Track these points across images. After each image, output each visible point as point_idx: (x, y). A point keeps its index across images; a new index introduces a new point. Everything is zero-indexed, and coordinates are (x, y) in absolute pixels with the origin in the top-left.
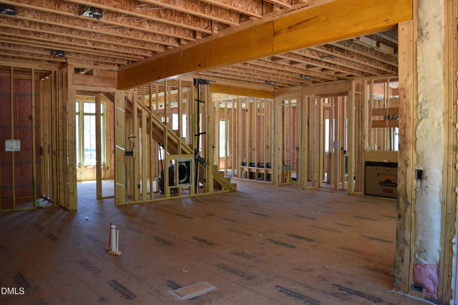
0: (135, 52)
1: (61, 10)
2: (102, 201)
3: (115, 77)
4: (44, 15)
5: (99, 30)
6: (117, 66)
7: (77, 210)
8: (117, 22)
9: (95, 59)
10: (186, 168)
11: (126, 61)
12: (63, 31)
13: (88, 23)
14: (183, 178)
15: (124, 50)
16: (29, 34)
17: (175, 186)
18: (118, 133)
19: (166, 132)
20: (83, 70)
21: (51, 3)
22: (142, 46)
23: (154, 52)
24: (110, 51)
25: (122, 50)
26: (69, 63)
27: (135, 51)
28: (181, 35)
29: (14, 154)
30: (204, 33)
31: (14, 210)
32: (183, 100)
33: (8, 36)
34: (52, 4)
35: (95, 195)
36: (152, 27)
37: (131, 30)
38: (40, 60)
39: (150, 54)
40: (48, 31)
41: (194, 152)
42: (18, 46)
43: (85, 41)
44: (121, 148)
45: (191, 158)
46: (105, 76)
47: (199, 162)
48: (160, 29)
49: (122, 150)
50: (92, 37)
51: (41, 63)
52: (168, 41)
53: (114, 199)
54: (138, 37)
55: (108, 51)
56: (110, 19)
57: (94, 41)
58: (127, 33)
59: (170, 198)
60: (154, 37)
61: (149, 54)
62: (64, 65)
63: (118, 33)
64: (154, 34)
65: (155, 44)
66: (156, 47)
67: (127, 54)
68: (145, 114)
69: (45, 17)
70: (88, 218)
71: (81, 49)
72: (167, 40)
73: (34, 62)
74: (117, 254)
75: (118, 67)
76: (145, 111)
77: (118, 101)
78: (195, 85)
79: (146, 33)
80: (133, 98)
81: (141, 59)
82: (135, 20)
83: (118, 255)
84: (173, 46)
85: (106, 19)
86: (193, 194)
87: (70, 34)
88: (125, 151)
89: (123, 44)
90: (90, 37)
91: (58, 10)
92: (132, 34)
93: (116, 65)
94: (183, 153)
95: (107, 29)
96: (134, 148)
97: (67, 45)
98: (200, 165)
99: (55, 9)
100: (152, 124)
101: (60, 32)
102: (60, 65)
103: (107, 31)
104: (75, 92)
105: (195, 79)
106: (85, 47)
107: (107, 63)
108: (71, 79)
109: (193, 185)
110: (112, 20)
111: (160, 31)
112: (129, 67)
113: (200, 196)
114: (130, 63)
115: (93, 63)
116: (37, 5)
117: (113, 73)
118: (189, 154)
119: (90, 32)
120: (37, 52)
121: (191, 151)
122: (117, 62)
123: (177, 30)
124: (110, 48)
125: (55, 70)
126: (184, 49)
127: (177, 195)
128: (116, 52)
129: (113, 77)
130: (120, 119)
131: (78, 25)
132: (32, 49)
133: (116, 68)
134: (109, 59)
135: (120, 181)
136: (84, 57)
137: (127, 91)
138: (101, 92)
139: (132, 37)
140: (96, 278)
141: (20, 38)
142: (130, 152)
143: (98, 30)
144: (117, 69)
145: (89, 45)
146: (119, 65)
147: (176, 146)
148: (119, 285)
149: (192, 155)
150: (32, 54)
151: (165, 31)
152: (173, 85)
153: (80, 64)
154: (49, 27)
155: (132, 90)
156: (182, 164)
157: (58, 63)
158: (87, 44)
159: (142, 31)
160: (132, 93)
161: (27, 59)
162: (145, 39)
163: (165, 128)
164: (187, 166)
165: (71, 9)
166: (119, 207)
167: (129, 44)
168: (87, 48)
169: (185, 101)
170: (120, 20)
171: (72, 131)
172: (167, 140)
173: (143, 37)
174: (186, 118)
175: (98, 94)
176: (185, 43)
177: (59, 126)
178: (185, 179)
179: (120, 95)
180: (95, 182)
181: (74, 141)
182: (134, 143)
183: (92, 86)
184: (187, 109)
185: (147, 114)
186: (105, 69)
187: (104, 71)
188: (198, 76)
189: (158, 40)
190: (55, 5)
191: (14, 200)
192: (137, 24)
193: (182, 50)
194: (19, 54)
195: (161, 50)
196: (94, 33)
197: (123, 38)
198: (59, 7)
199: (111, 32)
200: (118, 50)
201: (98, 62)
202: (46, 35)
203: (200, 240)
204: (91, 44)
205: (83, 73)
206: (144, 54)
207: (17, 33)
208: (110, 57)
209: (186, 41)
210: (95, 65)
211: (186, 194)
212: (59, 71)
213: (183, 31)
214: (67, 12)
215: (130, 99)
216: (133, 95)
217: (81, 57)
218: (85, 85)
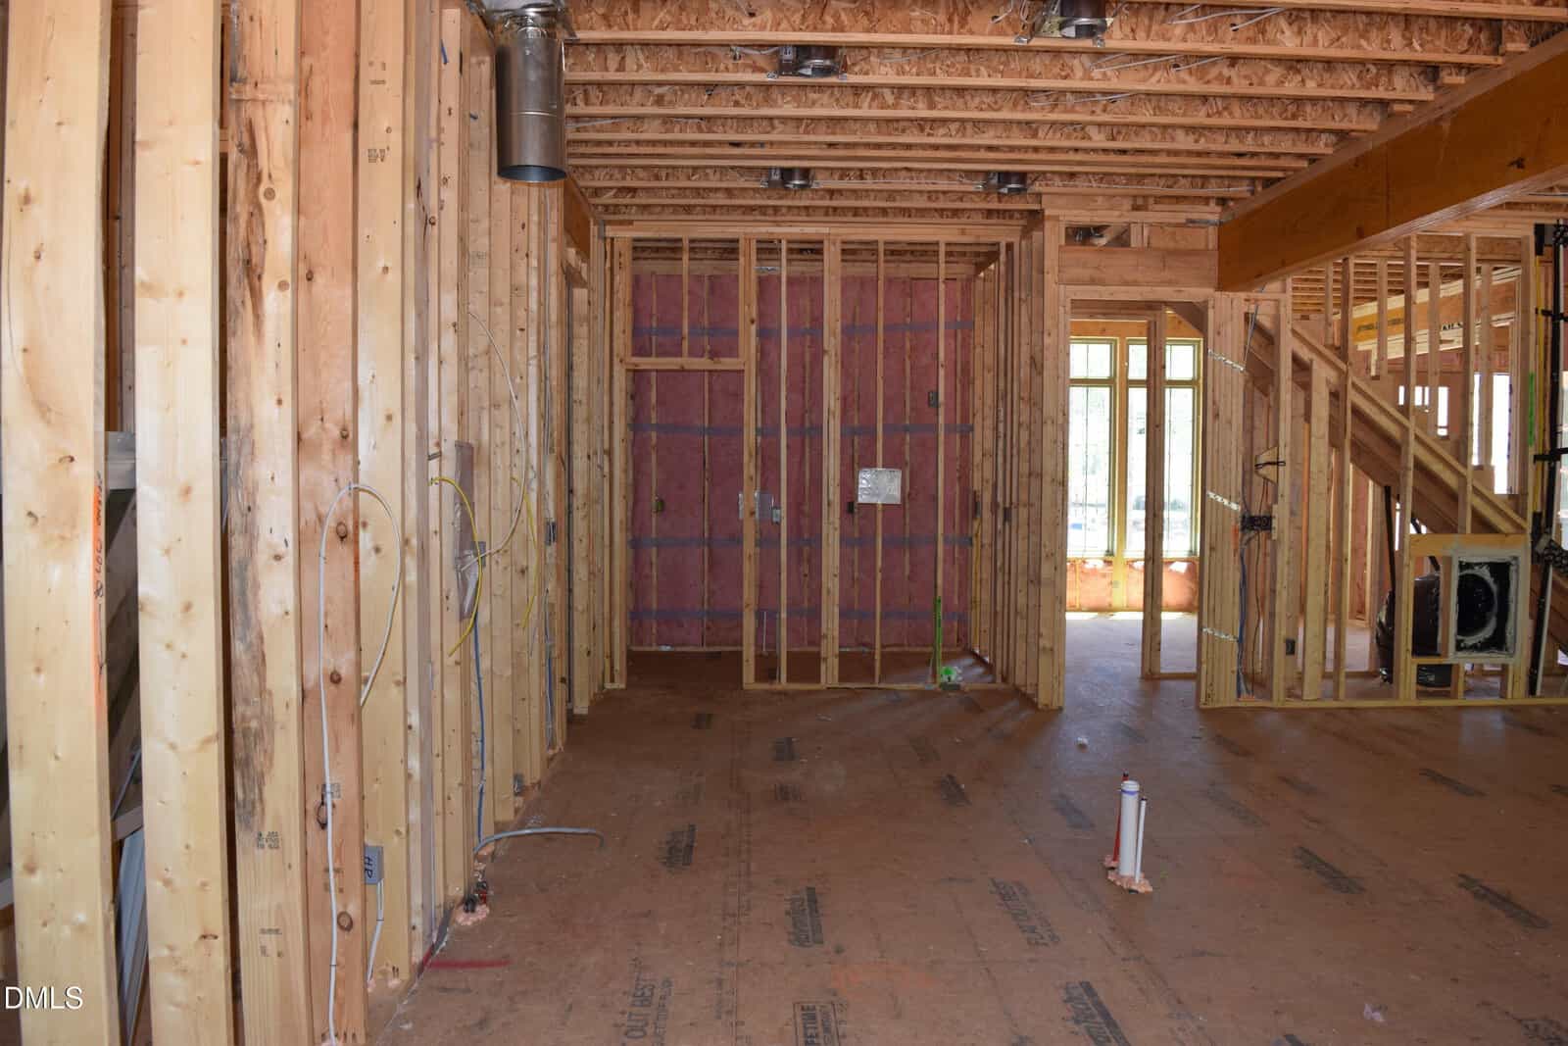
0: (1268, 143)
1: (971, 32)
2: (1156, 690)
3: (1211, 247)
4: (928, 61)
5: (1116, 80)
6: (1217, 204)
7: (1060, 709)
8: (1169, 40)
9: (1134, 189)
10: (1494, 588)
11: (1247, 182)
12: (1000, 101)
13: (1076, 62)
14: (1481, 625)
15: (1226, 142)
16: (903, 131)
17: (1439, 655)
18: (1216, 447)
19: (1408, 443)
20: (1099, 230)
21: (936, 13)
22: (1286, 119)
23: (1342, 135)
24: (1176, 153)
25: (1218, 144)
26: (1047, 213)
27: (1267, 139)
28: (1436, 50)
29: (883, 511)
30: (1539, 23)
31: (877, 685)
32: (1494, 318)
33: (847, 145)
34: (942, 17)
35: (1134, 665)
36: (1308, 38)
37: (1234, 60)
38: (964, 210)
39: (1326, 145)
40: (954, 109)
41: (1528, 526)
42: (886, 173)
43: (1083, 129)
44: (1226, 502)
45: (1517, 551)
46: (1172, 245)
47: (1551, 570)
48: (1344, 39)
49: (1230, 509)
50: (1098, 110)
51: (964, 220)
52: (1390, 81)
53: (1193, 684)
54: (1262, 83)
55: (1170, 153)
56: (1141, 34)
57: (1113, 125)
58: (1220, 78)
59: (1414, 702)
60: (1326, 76)
61: (1322, 146)
62: (1035, 219)
63: (1184, 82)
64: (1329, 64)
65: (1342, 101)
66: (1345, 116)
67: (1240, 155)
68: (1323, 375)
69: (932, 66)
70: (1085, 741)
71: (1072, 156)
72: (1384, 80)
73: (945, 220)
74: (1134, 887)
75: (1218, 209)
76: (1324, 365)
77: (1219, 333)
78: (1539, 251)
79: (1294, 64)
80: (1277, 319)
81: (1296, 170)
82: (1238, 20)
83: (1137, 892)
84: (1411, 102)
85: (1126, 37)
86: (1517, 694)
87: (1023, 111)
88: (1239, 515)
89: (1214, 121)
90: (1093, 112)
91: (960, 33)
92: (1239, 76)
93: (1212, 204)
94: (1483, 525)
95: (1143, 74)
96: (1276, 501)
97: (1026, 149)
98: (1554, 583)
99: (950, 33)
100: (1349, 412)
101: (991, 108)
102: (1023, 222)
103: (1144, 80)
104: (1068, 308)
105: (1540, 230)
106: (1086, 151)
107: (1179, 199)
108: (1056, 263)
109: (1518, 659)
110: (1148, 36)
111: (1341, 47)
112: (1255, 205)
113: (1548, 709)
114: (1259, 189)
115: (1127, 204)
116: (893, 29)
117: (1203, 231)
118: (1507, 535)
119: (1090, 93)
120: (943, 185)
121: (1519, 520)
122: (1214, 190)
123: (1416, 34)
124: (1173, 139)
125: (1009, 240)
126: (1457, 105)
127: (1447, 695)
128: (1199, 154)
129: (1202, 246)
130: (1225, 396)
131: (1039, 76)
132: (926, 178)
133: (1212, 213)
134: (1183, 181)
135: (1217, 622)
136: (1094, 184)
137: (1253, 295)
138: (1167, 304)
139: (1240, 86)
140: (1032, 961)
141: (878, 146)
142: (1260, 518)
143: (1109, 80)
144: (1215, 218)
145: (1099, 139)
146: (1222, 201)
147: (1453, 497)
148: (1099, 1004)
149: (1522, 537)
150: (931, 195)
151: (1363, 43)
152: (1450, 259)
153: (1084, 212)
154: (955, 97)
155: (1274, 287)
156: (1477, 571)
157: (1017, 215)
158: (1090, 138)
159: (1278, 60)
160: (1276, 300)
161: (922, 212)
162: (1291, 88)
163: (1405, 429)
164: (1495, 582)
165: (1004, 24)
166: (1210, 715)
167: (1238, 117)
168: (1095, 150)
169: (1502, 320)
170: (1178, 31)
171: (1056, 442)
172: (1411, 474)
173: (1283, 82)
174: (1511, 386)
175: (1158, 313)
176: (1461, 79)
177: (1020, 425)
178: (1487, 632)
179: (1228, 308)
180: (1140, 616)
181: (1060, 475)
182: (1276, 485)
183: (1126, 283)
184: (1513, 352)
185: (1332, 375)
186: (1173, 221)
187: (1170, 229)
188: (1555, 214)
189: (1348, 85)
190: (950, 20)
191: (877, 657)
192: (1245, 34)
193: (1446, 110)
194: (894, 200)
195: (1370, 123)
196: (1104, 94)
197: (1215, 97)
198: (963, 23)
199: (1159, 81)
200: (1202, 145)
201: (1145, 197)
202: (954, 127)
203: (1485, 894)
204: (1102, 137)
205: (1103, 241)
206: (1302, 149)
207: (869, 133)
208: (1184, 176)
209: (1464, 71)
210: (1136, 208)
211: (1489, 692)
212: (1024, 243)
213: (1443, 33)
214: (991, 34)
215: (1266, 322)
216: (1277, 308)
217: (1081, 187)
218: (1102, 283)
